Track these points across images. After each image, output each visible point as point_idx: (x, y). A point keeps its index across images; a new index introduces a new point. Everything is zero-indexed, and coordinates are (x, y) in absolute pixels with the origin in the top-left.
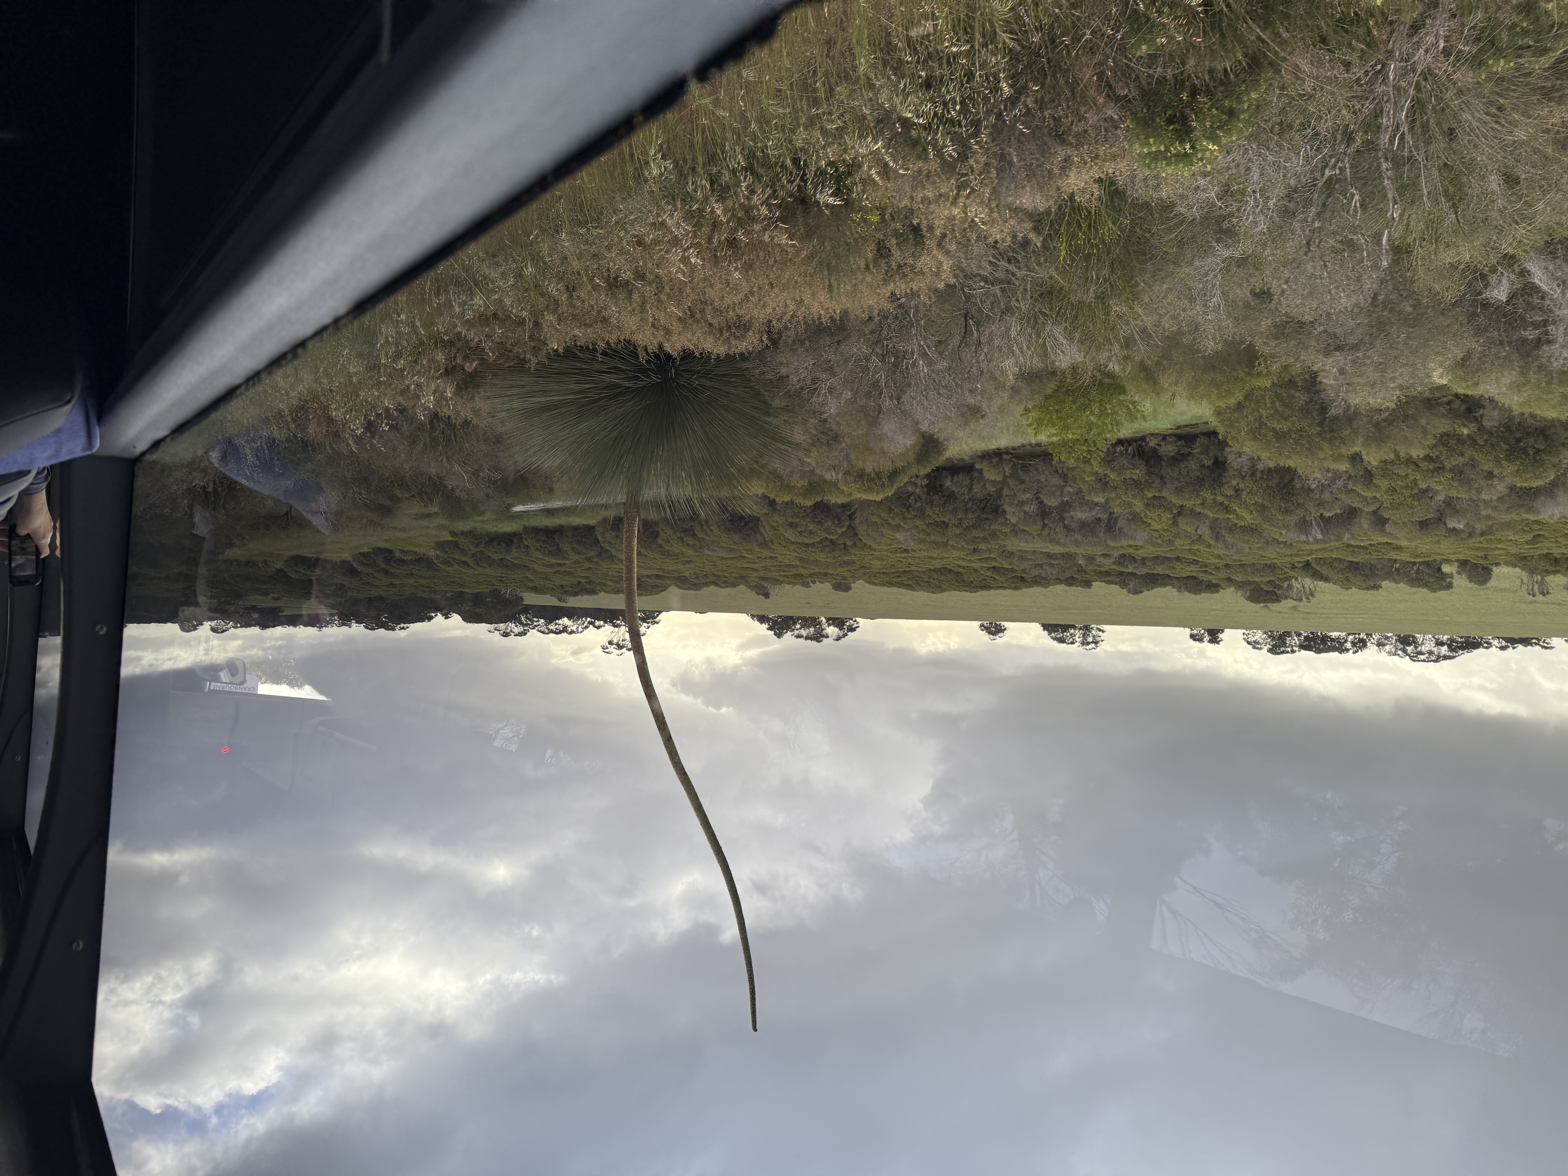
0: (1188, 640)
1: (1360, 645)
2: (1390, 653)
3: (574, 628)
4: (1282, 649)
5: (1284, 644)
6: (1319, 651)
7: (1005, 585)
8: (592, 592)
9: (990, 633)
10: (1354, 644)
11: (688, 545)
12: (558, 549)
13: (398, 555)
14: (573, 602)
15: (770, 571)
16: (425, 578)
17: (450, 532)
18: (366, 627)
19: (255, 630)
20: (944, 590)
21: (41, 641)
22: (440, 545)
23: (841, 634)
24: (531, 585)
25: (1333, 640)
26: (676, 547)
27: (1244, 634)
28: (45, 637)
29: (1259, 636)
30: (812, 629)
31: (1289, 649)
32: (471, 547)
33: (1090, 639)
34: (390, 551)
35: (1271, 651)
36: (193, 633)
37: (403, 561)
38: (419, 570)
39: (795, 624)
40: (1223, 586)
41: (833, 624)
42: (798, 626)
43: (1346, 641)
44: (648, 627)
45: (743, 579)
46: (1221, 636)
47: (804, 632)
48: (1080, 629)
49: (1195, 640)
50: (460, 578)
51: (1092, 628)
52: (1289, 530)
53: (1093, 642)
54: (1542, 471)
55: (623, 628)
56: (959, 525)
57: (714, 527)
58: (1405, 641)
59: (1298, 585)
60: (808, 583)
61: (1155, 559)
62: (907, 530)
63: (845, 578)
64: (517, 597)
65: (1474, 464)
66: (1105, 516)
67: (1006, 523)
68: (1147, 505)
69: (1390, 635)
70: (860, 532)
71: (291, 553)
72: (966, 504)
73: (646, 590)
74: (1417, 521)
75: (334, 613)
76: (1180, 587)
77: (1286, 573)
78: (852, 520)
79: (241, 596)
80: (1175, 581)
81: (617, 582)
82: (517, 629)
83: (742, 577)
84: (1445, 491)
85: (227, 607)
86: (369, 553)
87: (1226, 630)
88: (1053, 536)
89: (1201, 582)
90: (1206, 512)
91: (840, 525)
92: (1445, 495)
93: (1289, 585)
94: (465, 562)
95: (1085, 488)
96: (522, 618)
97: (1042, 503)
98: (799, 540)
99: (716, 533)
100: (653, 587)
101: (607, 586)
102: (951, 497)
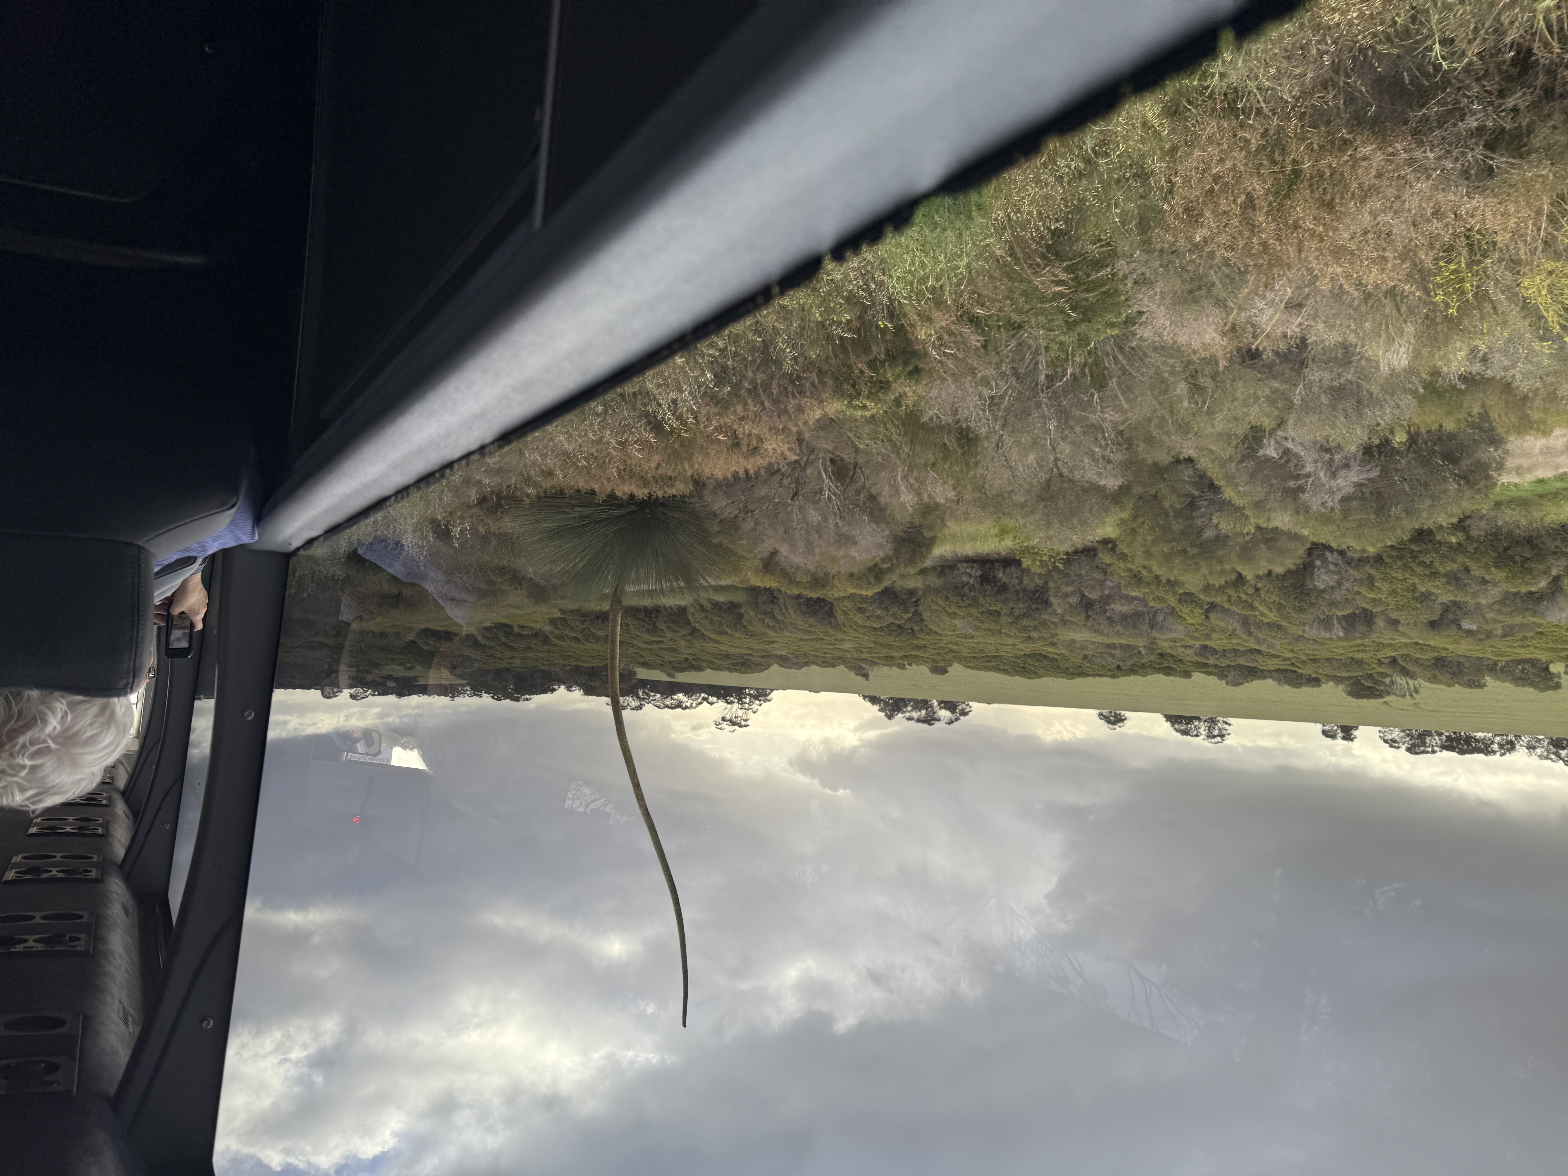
0: (1324, 737)
1: (1509, 747)
2: (1541, 757)
3: (688, 704)
4: (1422, 749)
5: (1424, 744)
6: (1462, 752)
7: (1101, 673)
8: (699, 669)
9: (1109, 722)
10: (1501, 746)
11: (769, 627)
12: (655, 626)
13: (516, 629)
14: (683, 677)
15: (861, 652)
16: (542, 652)
17: (560, 610)
18: (493, 698)
19: (392, 699)
20: (1041, 676)
21: (197, 703)
22: (553, 622)
23: (953, 718)
24: (641, 660)
25: (1477, 741)
26: (758, 628)
27: (1380, 731)
28: (200, 699)
29: (1396, 734)
30: (924, 712)
31: (1430, 749)
32: (578, 624)
33: (1216, 732)
34: (511, 626)
35: (1409, 750)
36: (333, 700)
37: (520, 636)
38: (535, 644)
39: (906, 706)
40: (1322, 680)
41: (945, 708)
42: (909, 708)
43: (1492, 743)
44: (760, 705)
45: (842, 660)
46: (1355, 733)
47: (915, 715)
48: (1205, 721)
49: (1327, 736)
50: (574, 652)
51: (1218, 721)
52: (1311, 627)
53: (1218, 736)
54: (1533, 578)
55: (736, 706)
56: (1011, 614)
57: (791, 611)
58: (1558, 744)
59: (1400, 681)
60: (904, 665)
61: (1236, 652)
62: (964, 617)
63: (935, 661)
64: (630, 671)
65: (1467, 570)
66: (1145, 610)
67: (1054, 613)
68: (1180, 601)
69: (1541, 737)
70: (925, 618)
71: (422, 626)
72: (1017, 595)
73: (750, 668)
74: (1425, 621)
75: (465, 682)
76: (1280, 681)
77: (1374, 668)
78: (917, 606)
79: (377, 666)
80: (1275, 674)
81: (722, 660)
82: (634, 703)
83: (840, 658)
84: (1445, 595)
85: (366, 675)
86: (491, 627)
87: (1360, 727)
88: (1097, 627)
89: (1301, 675)
90: (1234, 608)
91: (906, 611)
92: (1446, 598)
93: (1392, 681)
94: (576, 638)
95: (1122, 582)
96: (637, 692)
97: (1084, 595)
98: (868, 625)
99: (793, 616)
100: (756, 665)
101: (713, 663)
102: (1004, 588)
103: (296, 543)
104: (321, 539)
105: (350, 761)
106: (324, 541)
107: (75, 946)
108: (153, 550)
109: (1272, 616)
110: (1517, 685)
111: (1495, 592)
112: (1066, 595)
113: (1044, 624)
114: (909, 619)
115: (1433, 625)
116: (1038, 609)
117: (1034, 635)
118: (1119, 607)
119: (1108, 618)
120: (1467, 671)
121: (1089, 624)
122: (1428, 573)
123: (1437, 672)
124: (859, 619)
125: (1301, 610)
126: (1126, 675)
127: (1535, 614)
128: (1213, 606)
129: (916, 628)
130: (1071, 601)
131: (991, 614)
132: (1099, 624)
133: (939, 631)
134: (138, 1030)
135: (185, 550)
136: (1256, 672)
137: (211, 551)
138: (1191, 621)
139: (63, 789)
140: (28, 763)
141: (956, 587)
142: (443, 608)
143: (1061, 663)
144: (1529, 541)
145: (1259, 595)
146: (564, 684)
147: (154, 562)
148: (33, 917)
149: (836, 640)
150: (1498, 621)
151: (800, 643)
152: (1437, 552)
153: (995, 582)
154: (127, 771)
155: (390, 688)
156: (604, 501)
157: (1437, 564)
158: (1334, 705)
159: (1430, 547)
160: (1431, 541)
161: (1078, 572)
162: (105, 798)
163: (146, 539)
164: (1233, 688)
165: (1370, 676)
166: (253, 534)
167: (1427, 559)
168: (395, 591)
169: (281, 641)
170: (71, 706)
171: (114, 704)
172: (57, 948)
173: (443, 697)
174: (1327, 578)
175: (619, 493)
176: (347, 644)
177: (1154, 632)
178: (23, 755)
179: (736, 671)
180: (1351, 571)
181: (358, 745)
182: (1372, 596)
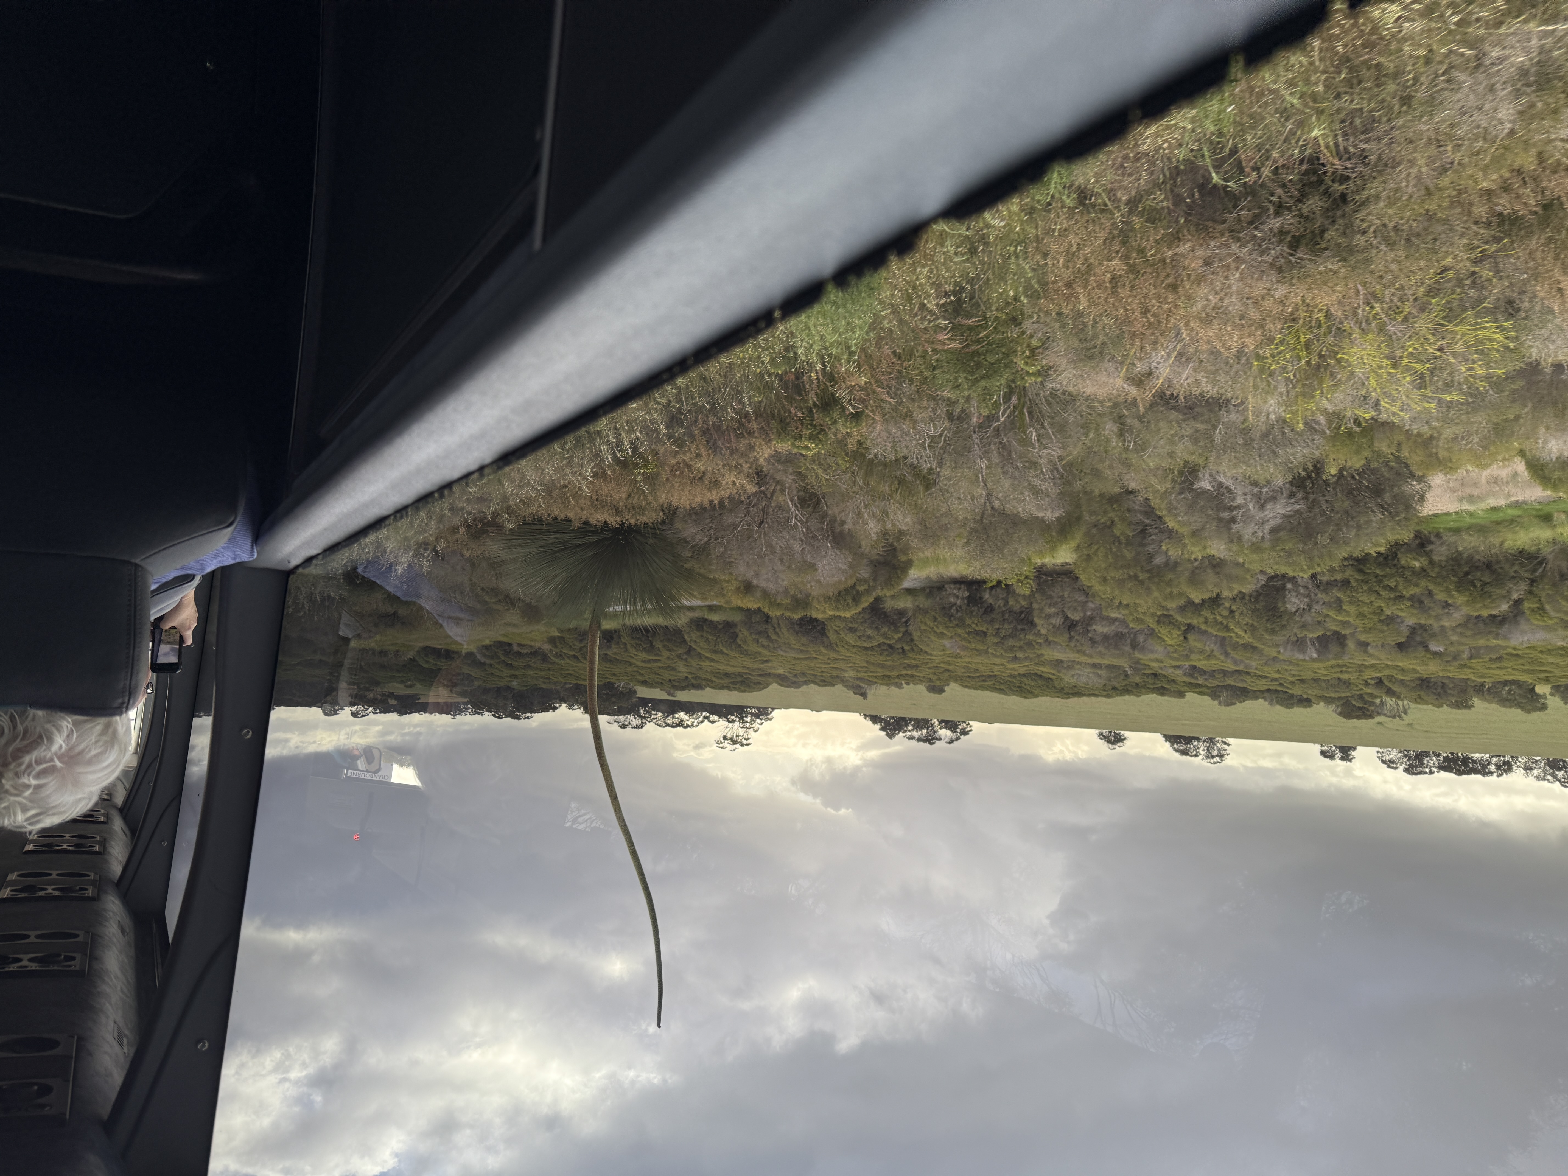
0: (1322, 757)
1: (1505, 768)
2: (1538, 778)
3: (689, 723)
4: (1419, 769)
5: (1422, 764)
6: (1459, 773)
8: (699, 687)
9: (1109, 742)
10: (1498, 767)
11: (763, 646)
12: (652, 646)
13: (515, 648)
14: (683, 696)
15: (856, 671)
16: (541, 670)
17: (558, 629)
18: (494, 716)
19: (393, 717)
21: (196, 721)
22: (552, 640)
23: (954, 737)
24: (641, 678)
25: (1474, 762)
26: (753, 647)
27: (1378, 752)
28: (201, 717)
29: (1394, 754)
30: (924, 731)
31: (1427, 770)
32: (575, 643)
33: (1215, 753)
34: (510, 645)
35: (1406, 770)
36: (335, 717)
37: (519, 654)
38: (535, 663)
39: (907, 725)
40: (1313, 700)
41: (946, 728)
42: (910, 728)
43: (1489, 763)
44: (762, 724)
45: (840, 679)
46: (1353, 753)
47: (916, 734)
48: (1205, 741)
49: (1326, 757)
50: (574, 671)
51: (1217, 741)
52: (1285, 649)
53: (1217, 756)
54: (1493, 601)
55: (737, 724)
56: (997, 634)
57: (784, 630)
58: (1554, 765)
59: (1391, 702)
60: (901, 684)
61: (1225, 673)
62: (951, 637)
63: (930, 680)
64: (630, 690)
65: (1430, 594)
66: (1126, 631)
67: (1039, 634)
68: (1158, 622)
69: (1538, 758)
70: (915, 638)
71: (421, 644)
72: (1003, 615)
73: (749, 686)
74: (1393, 643)
75: (466, 700)
76: (1272, 701)
77: (1361, 689)
78: (907, 626)
79: (378, 684)
80: (1266, 695)
81: (721, 678)
82: (636, 722)
83: (837, 677)
84: (1410, 618)
85: (367, 693)
86: (490, 646)
87: (1358, 748)
88: (1080, 648)
89: (1292, 696)
90: (1210, 630)
91: (896, 631)
92: (1411, 621)
93: (1382, 702)
94: (575, 657)
95: (1103, 604)
96: (639, 710)
97: (1067, 617)
98: (859, 644)
99: (786, 635)
100: (755, 684)
101: (712, 681)
102: (990, 609)
103: (295, 562)
104: (321, 557)
105: (349, 777)
106: (323, 559)
107: (70, 966)
108: (150, 568)
109: (1247, 638)
110: (1505, 706)
111: (1458, 616)
112: (1048, 616)
113: (1029, 644)
114: (900, 639)
115: (1401, 647)
116: (1023, 629)
117: (1020, 655)
118: (1100, 629)
119: (1091, 639)
120: (1452, 692)
121: (1072, 644)
122: (1392, 596)
123: (1422, 693)
124: (850, 638)
125: (1273, 632)
126: (1121, 695)
127: (1497, 637)
128: (1190, 628)
129: (907, 648)
130: (1054, 622)
131: (977, 634)
132: (1082, 645)
133: (929, 651)
134: (133, 1050)
135: (182, 568)
136: (1248, 692)
137: (209, 569)
138: (1170, 642)
139: (62, 810)
140: (33, 782)
141: (944, 608)
142: (441, 626)
143: (1056, 683)
144: (1489, 566)
145: (1233, 617)
146: (565, 702)
147: (151, 580)
148: (28, 937)
149: (829, 659)
150: (1465, 644)
151: (793, 662)
152: (1402, 576)
153: (981, 603)
154: (125, 788)
155: (392, 706)
156: (579, 528)
157: (1401, 587)
158: (1330, 726)
159: (1394, 570)
160: (1395, 565)
161: (1061, 594)
162: (103, 815)
163: (143, 557)
164: (1228, 708)
165: (1361, 697)
166: (252, 551)
167: (1392, 584)
168: (391, 610)
169: (280, 659)
170: (75, 724)
171: (116, 721)
172: (51, 968)
173: (444, 715)
174: (1297, 601)
175: (593, 521)
176: (347, 663)
177: (1136, 652)
178: (29, 775)
179: (735, 689)
180: (1319, 595)
181: (359, 762)
182: (1340, 618)
